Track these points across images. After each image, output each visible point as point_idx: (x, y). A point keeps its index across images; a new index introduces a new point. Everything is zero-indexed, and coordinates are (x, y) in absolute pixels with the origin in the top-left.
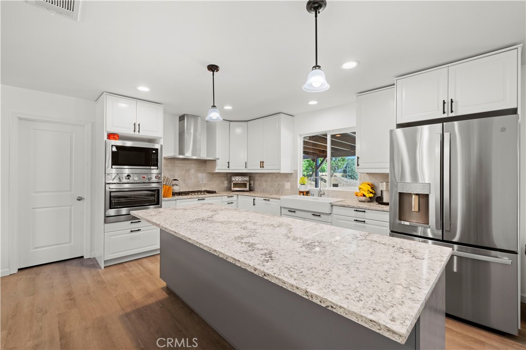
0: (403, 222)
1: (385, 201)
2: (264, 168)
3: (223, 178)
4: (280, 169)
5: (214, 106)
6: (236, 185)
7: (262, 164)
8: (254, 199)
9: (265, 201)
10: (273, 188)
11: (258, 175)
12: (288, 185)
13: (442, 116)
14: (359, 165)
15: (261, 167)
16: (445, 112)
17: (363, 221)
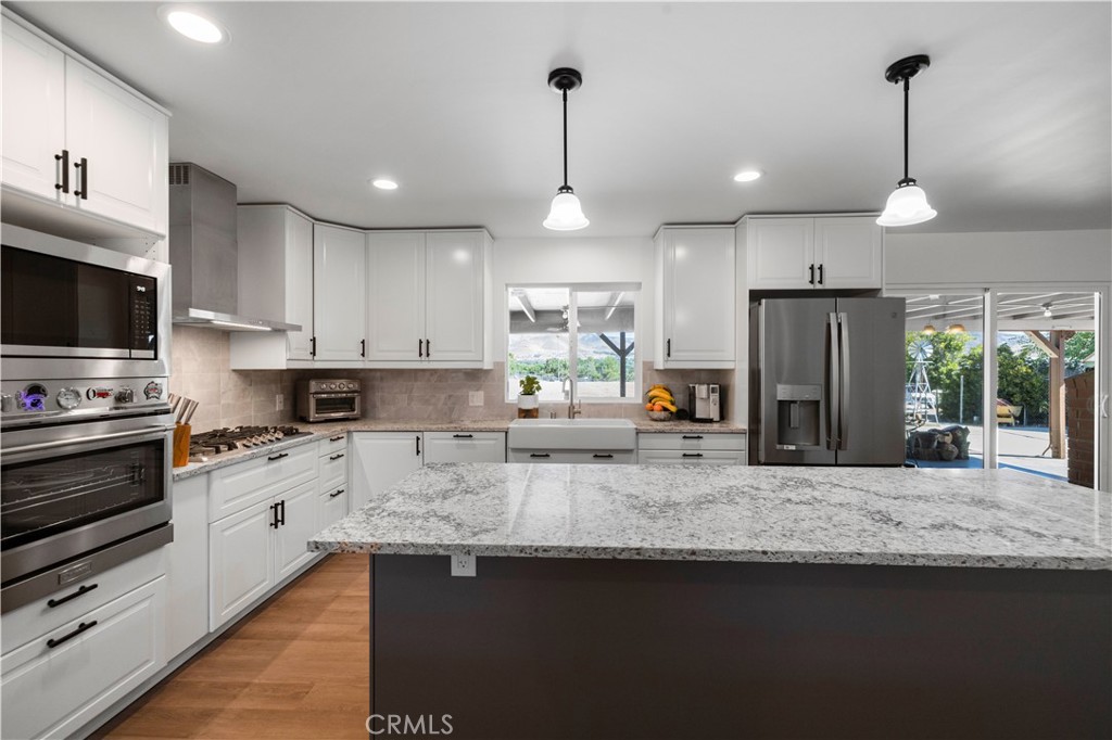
0: (785, 447)
1: (699, 415)
2: (431, 358)
3: (273, 387)
4: (482, 361)
6: (323, 405)
7: (424, 348)
8: (418, 439)
9: (456, 442)
10: (431, 408)
11: (378, 374)
12: (477, 398)
13: (811, 287)
14: (669, 355)
15: (421, 355)
16: (812, 282)
17: (699, 455)
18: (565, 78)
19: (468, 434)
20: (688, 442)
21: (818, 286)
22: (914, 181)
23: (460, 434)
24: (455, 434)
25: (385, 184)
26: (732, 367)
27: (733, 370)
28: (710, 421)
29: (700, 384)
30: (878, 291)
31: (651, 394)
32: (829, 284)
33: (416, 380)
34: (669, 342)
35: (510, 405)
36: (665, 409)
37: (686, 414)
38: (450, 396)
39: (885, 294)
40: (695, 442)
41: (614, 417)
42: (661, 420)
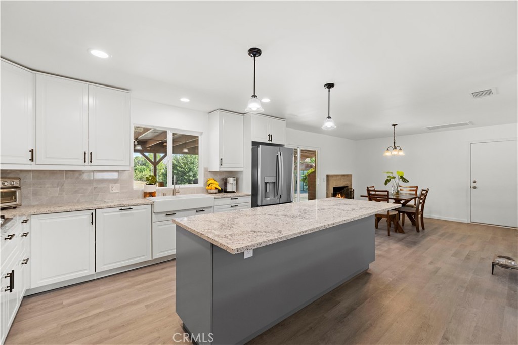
0: (267, 199)
1: (229, 190)
2: (93, 164)
5: (254, 96)
7: (88, 157)
8: (92, 214)
9: (124, 213)
12: (115, 188)
13: (268, 142)
14: (221, 165)
15: (85, 161)
16: (269, 140)
17: (236, 206)
18: (255, 52)
19: (128, 208)
20: (233, 200)
21: (270, 142)
22: (330, 117)
23: (123, 208)
24: (120, 208)
25: (99, 53)
26: (242, 170)
27: (242, 172)
28: (234, 192)
29: (230, 177)
30: (284, 145)
31: (209, 182)
32: (273, 142)
33: (67, 178)
34: (221, 159)
35: (137, 191)
36: (216, 188)
37: (223, 190)
38: (95, 188)
39: (286, 146)
40: (234, 200)
41: (192, 193)
42: (215, 193)
